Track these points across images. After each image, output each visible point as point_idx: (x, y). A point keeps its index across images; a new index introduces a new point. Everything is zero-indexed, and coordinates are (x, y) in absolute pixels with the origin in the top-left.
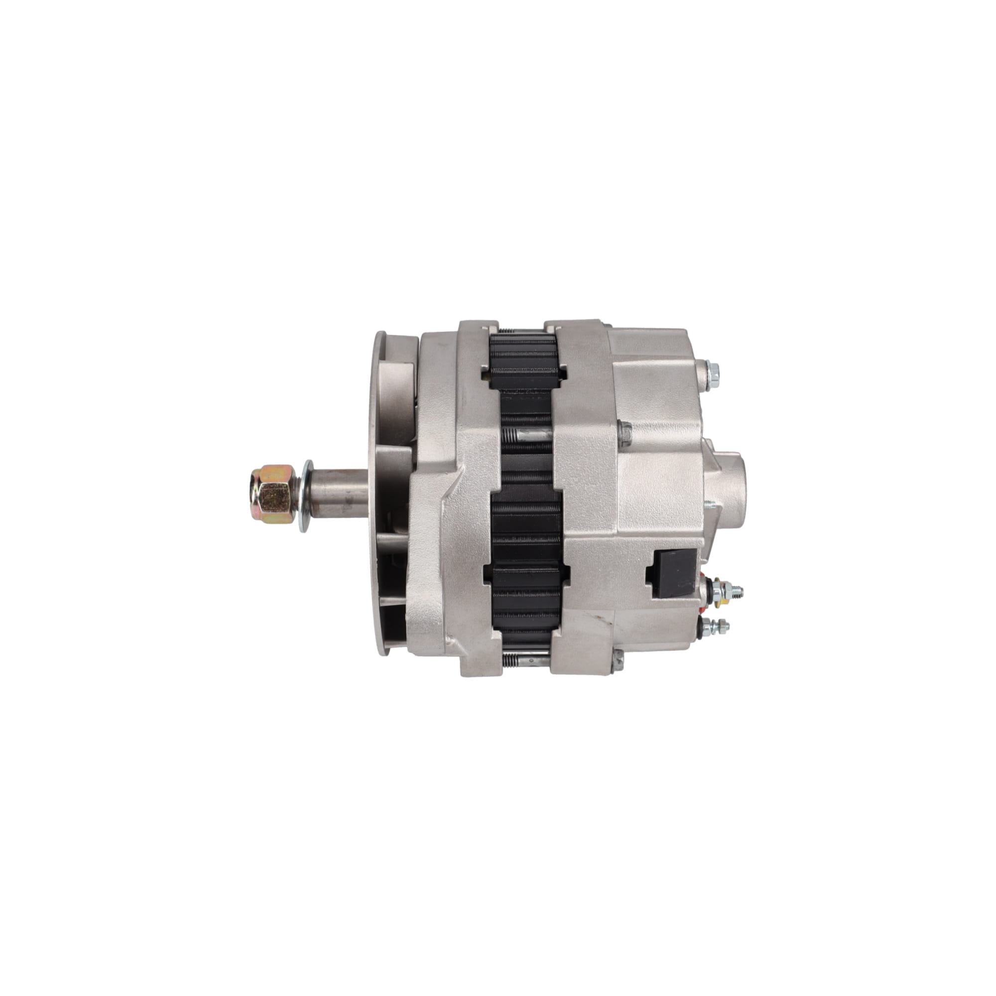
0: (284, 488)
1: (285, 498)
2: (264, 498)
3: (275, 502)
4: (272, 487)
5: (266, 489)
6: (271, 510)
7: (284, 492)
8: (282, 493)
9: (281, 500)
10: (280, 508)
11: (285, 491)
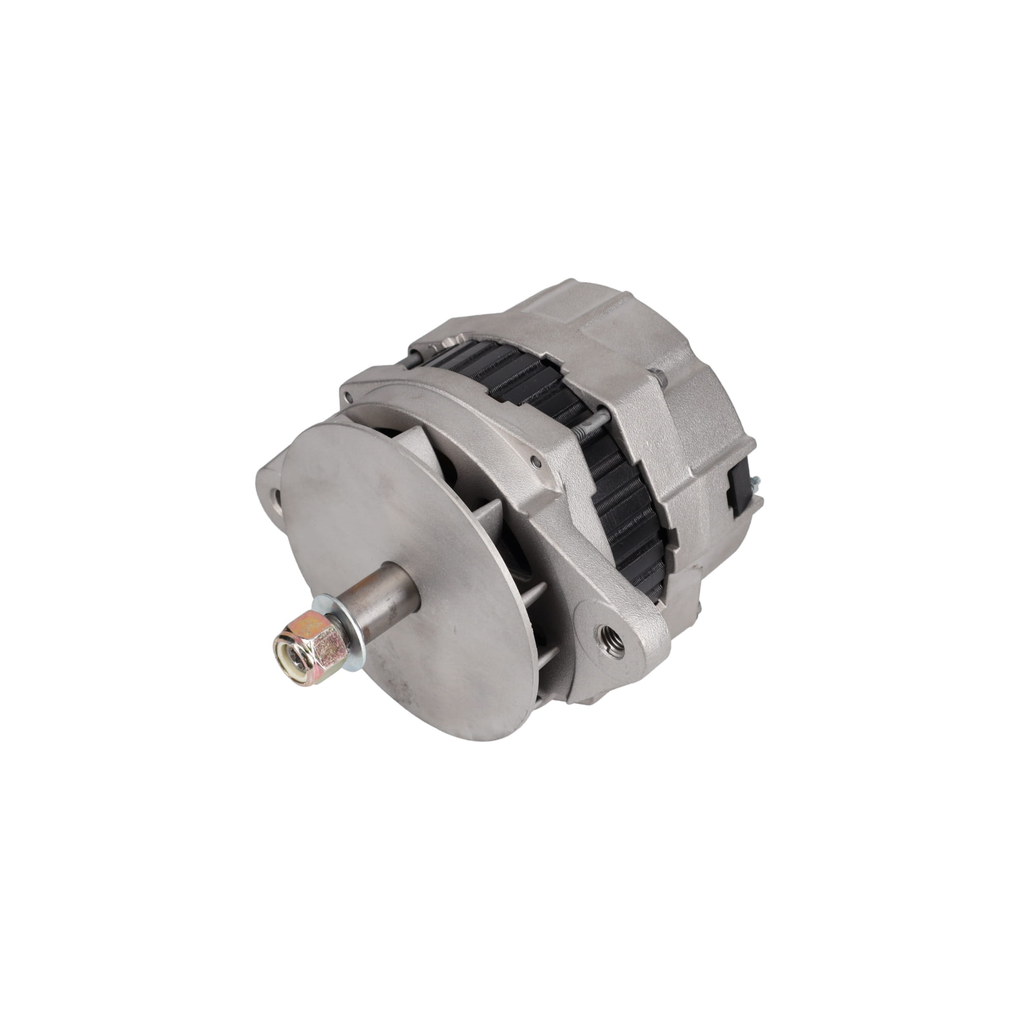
0: (332, 633)
1: (339, 642)
2: (319, 654)
3: (331, 652)
4: (322, 639)
5: (318, 644)
6: (332, 662)
7: (334, 637)
8: (333, 638)
9: (336, 647)
10: (338, 655)
11: (335, 634)
